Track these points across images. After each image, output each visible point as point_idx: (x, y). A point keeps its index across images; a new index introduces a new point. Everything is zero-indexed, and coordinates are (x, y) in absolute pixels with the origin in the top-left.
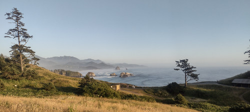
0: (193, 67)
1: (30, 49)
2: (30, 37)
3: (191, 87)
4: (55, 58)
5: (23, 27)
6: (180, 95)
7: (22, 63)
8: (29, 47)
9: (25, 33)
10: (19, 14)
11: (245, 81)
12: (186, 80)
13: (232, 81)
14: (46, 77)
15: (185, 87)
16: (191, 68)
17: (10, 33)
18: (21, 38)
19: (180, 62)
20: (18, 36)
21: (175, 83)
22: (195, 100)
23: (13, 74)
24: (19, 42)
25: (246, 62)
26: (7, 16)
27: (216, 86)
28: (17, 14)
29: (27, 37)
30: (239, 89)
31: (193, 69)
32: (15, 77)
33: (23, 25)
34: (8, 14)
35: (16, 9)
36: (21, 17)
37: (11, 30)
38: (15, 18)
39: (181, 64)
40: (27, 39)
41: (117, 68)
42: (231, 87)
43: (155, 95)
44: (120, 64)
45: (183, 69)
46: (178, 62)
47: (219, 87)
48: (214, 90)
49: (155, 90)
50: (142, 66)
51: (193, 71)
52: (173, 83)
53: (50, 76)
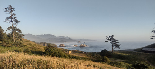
0: (116, 40)
1: (19, 29)
2: (19, 22)
3: (116, 53)
4: (41, 35)
5: (14, 16)
6: (106, 57)
7: (14, 37)
8: (18, 28)
9: (16, 20)
10: (12, 8)
11: (150, 49)
12: (112, 48)
13: (142, 49)
14: (28, 46)
15: (112, 53)
16: (115, 41)
17: (7, 20)
18: (14, 22)
19: (109, 37)
20: (12, 22)
21: (106, 50)
22: (116, 60)
23: (8, 44)
24: (12, 25)
25: (152, 38)
26: (5, 10)
27: (132, 52)
28: (11, 9)
29: (17, 22)
30: (146, 54)
31: (117, 42)
32: (9, 45)
33: (15, 15)
34: (6, 9)
35: (10, 6)
36: (13, 10)
37: (7, 18)
38: (10, 11)
39: (109, 38)
40: (17, 23)
41: (79, 42)
42: (141, 53)
43: (93, 57)
44: (81, 39)
45: (111, 41)
46: (107, 37)
47: (134, 53)
48: (130, 55)
49: (93, 54)
50: (94, 40)
51: (117, 43)
52: (104, 50)
53: (31, 45)
